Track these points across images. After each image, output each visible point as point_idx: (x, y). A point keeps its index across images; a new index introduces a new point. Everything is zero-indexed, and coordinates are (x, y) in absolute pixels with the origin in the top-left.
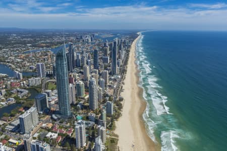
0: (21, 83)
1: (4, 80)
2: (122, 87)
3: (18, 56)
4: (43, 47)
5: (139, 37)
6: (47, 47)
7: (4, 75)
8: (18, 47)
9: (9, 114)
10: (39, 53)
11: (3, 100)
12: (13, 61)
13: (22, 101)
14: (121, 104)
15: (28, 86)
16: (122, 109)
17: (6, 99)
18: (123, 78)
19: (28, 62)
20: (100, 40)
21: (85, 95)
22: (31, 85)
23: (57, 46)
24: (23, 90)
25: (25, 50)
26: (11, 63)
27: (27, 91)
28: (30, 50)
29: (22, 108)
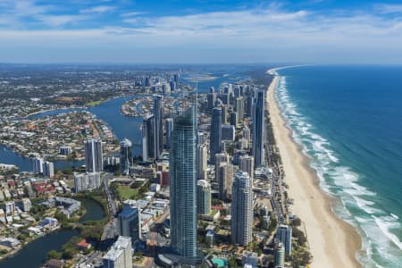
0: (56, 184)
1: (14, 178)
2: (286, 194)
3: (23, 125)
4: (68, 104)
5: (275, 80)
6: (78, 103)
7: (11, 166)
8: (14, 104)
9: (60, 254)
10: (64, 118)
11: (32, 222)
12: (15, 136)
13: (75, 225)
14: (302, 233)
15: (74, 190)
16: (306, 243)
17: (37, 220)
18: (279, 173)
19: (51, 138)
20: (189, 86)
21: (211, 211)
22: (80, 188)
23: (98, 103)
24: (68, 201)
25: (31, 112)
26: (13, 140)
27: (79, 203)
28: (42, 111)
29: (84, 241)
